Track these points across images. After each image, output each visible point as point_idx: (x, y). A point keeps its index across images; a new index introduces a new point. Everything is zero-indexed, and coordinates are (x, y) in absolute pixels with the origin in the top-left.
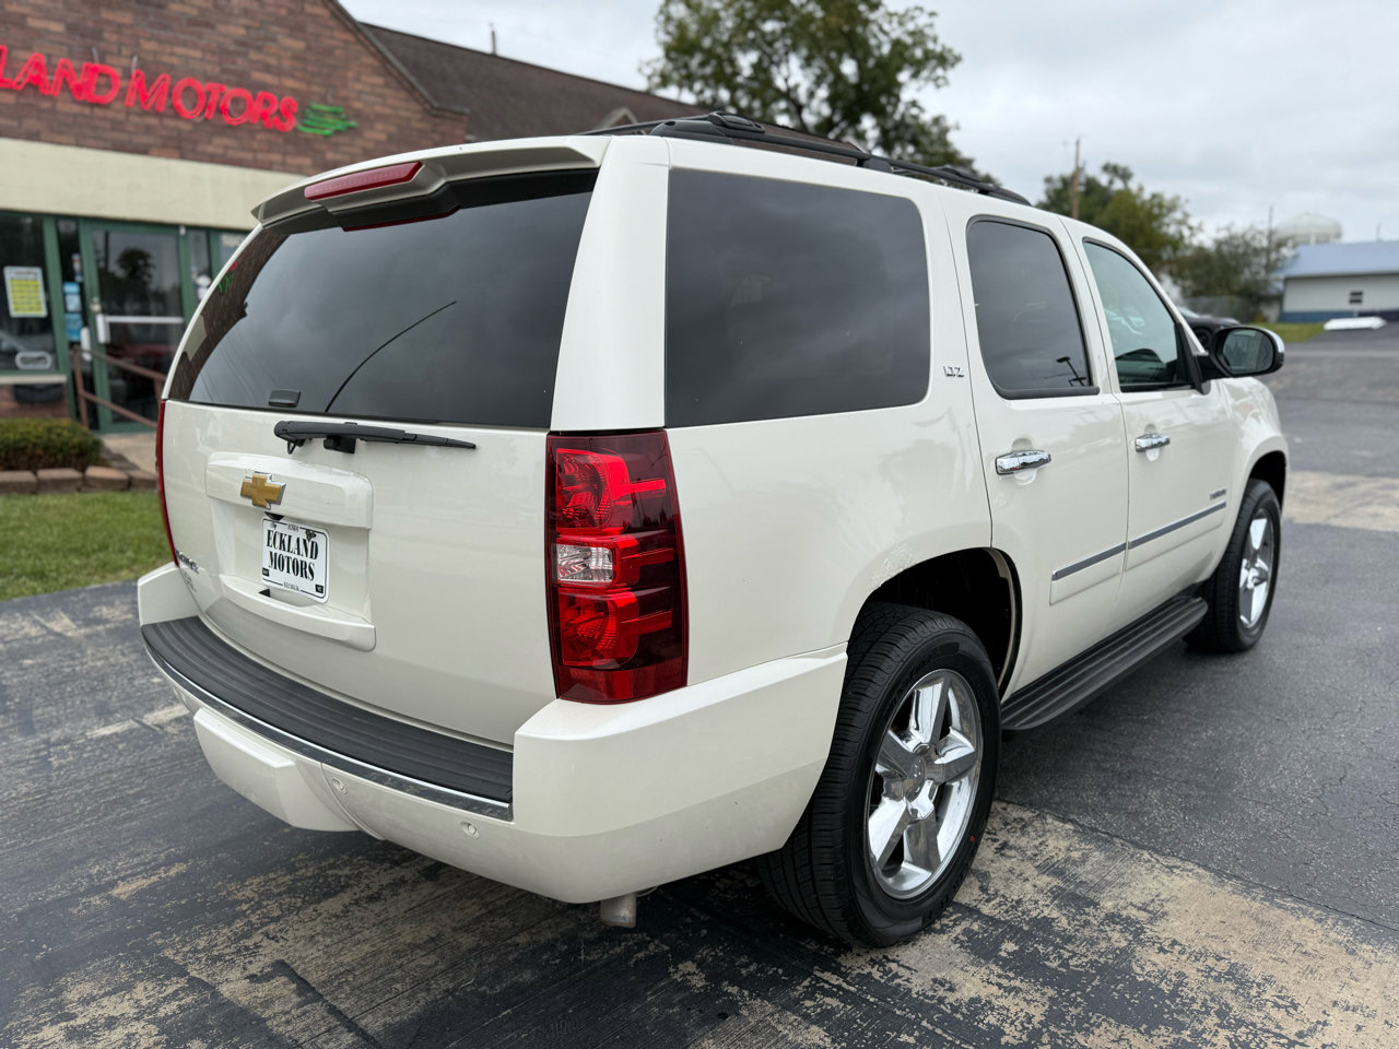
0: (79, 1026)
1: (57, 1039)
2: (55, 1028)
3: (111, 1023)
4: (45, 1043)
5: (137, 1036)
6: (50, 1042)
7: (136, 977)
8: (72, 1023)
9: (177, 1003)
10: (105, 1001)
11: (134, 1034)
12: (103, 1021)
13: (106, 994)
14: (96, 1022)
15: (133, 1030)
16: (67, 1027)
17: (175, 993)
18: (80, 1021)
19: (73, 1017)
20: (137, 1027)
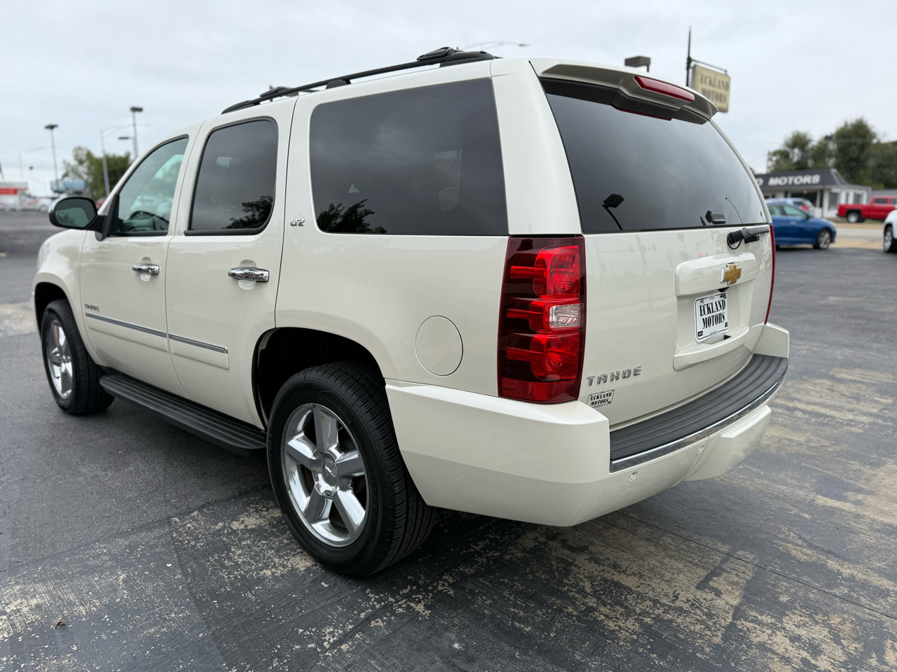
0: (808, 652)
1: (826, 658)
2: (818, 664)
3: (794, 639)
4: (833, 661)
5: (796, 623)
6: (830, 660)
7: (750, 645)
8: (809, 658)
9: (759, 617)
10: (781, 651)
11: (796, 625)
12: (797, 644)
13: (774, 653)
14: (800, 646)
15: (793, 627)
16: (814, 658)
17: (752, 621)
18: (804, 654)
19: (804, 661)
20: (789, 626)
